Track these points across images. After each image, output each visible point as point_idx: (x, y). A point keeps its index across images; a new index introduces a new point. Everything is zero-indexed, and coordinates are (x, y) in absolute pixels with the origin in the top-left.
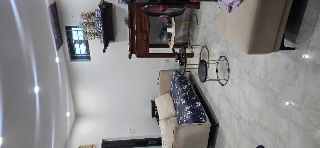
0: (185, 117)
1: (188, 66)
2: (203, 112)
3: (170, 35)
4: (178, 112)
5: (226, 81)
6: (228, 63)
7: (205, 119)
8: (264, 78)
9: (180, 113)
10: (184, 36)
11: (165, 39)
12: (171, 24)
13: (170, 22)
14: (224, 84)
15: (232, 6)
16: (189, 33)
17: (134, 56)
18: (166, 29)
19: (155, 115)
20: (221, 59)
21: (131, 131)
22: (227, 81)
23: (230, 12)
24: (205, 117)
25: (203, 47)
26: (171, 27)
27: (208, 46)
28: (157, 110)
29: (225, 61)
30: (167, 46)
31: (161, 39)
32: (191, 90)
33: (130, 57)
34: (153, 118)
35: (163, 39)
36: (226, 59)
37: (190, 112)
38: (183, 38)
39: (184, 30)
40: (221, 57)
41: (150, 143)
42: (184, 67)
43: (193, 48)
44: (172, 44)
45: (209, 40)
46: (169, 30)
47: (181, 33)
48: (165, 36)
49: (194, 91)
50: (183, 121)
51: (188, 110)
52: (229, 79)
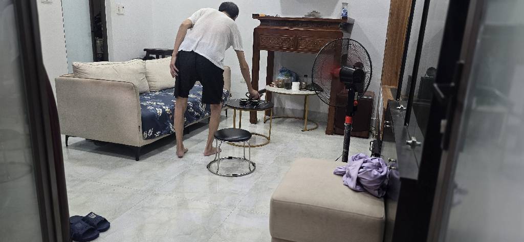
0: (151, 105)
1: (238, 112)
2: (161, 135)
3: (288, 86)
4: (157, 93)
5: (215, 172)
6: (244, 175)
7: (148, 138)
8: (225, 228)
9: (157, 97)
10: (284, 109)
11: (281, 78)
12: (305, 88)
13: (306, 88)
14: (211, 169)
15: (345, 176)
16: (288, 117)
17: (257, 23)
18: (297, 81)
19: (150, 55)
20: (251, 165)
21: (121, 9)
22: (217, 174)
23: (335, 173)
24: (153, 137)
25: (269, 139)
26: (301, 89)
27: (269, 145)
28: (158, 58)
29: (248, 171)
30: (269, 81)
31: (281, 71)
32: (198, 117)
33: (255, 16)
34: (145, 50)
35: (282, 75)
36: (251, 172)
37: (161, 112)
38: (281, 108)
39: (293, 110)
40: (254, 164)
41: (98, 42)
42: (238, 106)
43: (265, 123)
44: (274, 89)
45: (280, 147)
46: (295, 86)
47: (288, 105)
48: (287, 79)
49: (195, 122)
50: (145, 100)
51: (164, 110)
52: (218, 176)
